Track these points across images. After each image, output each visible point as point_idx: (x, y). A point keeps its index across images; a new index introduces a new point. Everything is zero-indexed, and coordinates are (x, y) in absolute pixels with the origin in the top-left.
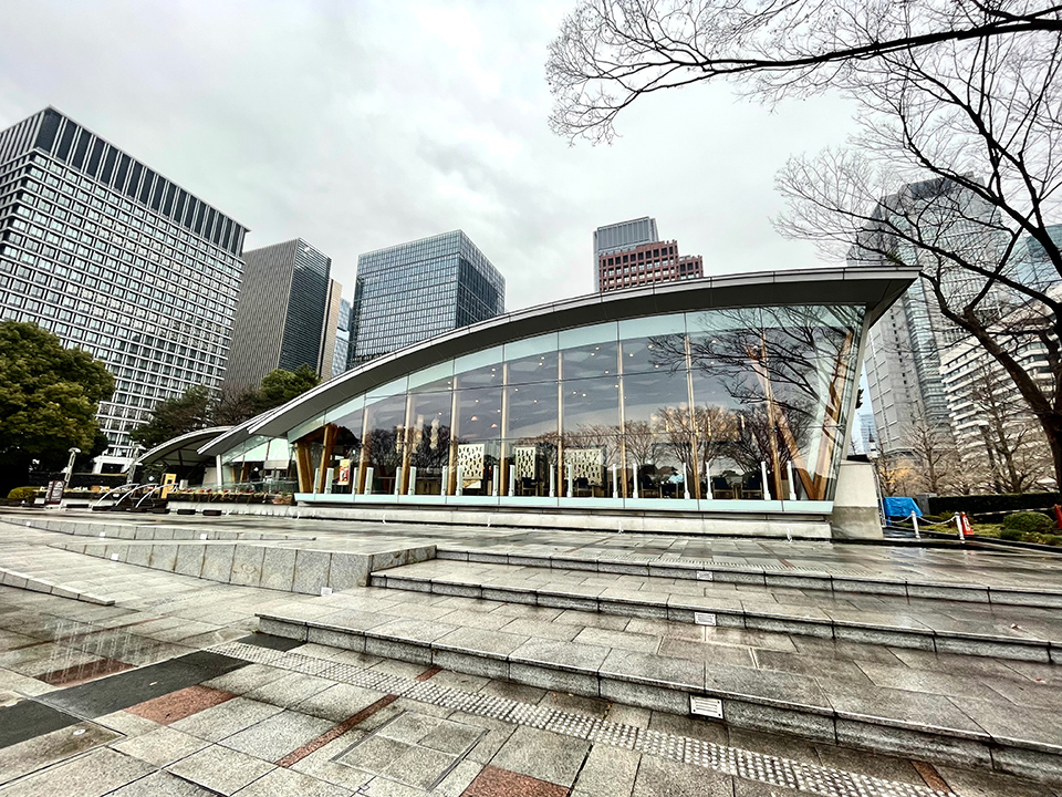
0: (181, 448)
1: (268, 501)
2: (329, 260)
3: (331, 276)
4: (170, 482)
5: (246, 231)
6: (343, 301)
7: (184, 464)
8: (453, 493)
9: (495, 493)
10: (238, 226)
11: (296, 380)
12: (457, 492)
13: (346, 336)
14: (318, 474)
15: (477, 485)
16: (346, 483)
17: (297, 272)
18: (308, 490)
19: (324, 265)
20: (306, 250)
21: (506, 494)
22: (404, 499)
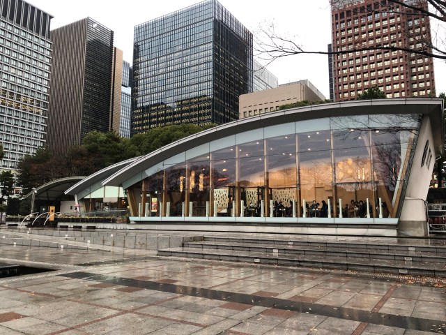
0: (48, 190)
1: (114, 221)
2: (112, 32)
3: (114, 45)
4: (52, 211)
5: (51, 17)
6: (124, 63)
7: (50, 199)
8: (212, 216)
9: (233, 215)
10: (45, 14)
11: (107, 141)
12: (215, 215)
13: (128, 91)
14: (140, 206)
15: (225, 211)
16: (156, 211)
17: (89, 43)
18: (136, 215)
19: (108, 37)
20: (95, 26)
21: (239, 216)
22: (187, 219)
